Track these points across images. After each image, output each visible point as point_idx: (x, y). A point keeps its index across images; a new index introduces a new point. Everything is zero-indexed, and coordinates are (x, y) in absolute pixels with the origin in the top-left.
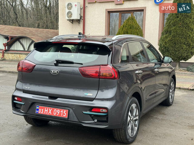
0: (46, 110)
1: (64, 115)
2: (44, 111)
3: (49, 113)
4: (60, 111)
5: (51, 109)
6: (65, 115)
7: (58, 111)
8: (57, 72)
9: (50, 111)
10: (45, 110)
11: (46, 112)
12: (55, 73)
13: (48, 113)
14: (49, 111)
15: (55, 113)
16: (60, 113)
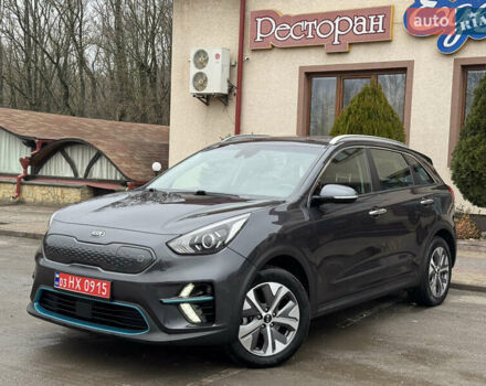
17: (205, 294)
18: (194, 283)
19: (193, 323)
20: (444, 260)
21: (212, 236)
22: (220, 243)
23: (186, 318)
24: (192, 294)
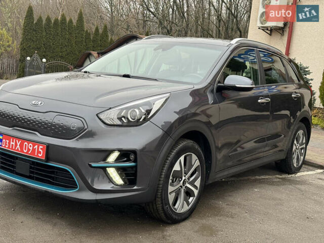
17: (129, 160)
18: (119, 150)
19: (117, 185)
20: (302, 139)
21: (137, 111)
22: (143, 117)
23: (111, 180)
24: (117, 160)
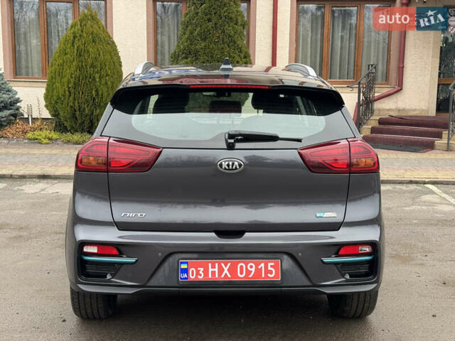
0: (213, 267)
1: (269, 275)
2: (206, 272)
3: (223, 276)
4: (257, 265)
5: (229, 264)
6: (271, 273)
7: (251, 267)
8: (240, 165)
9: (226, 269)
10: (210, 270)
11: (213, 273)
12: (232, 169)
13: (220, 275)
14: (221, 270)
15: (241, 273)
16: (258, 271)
